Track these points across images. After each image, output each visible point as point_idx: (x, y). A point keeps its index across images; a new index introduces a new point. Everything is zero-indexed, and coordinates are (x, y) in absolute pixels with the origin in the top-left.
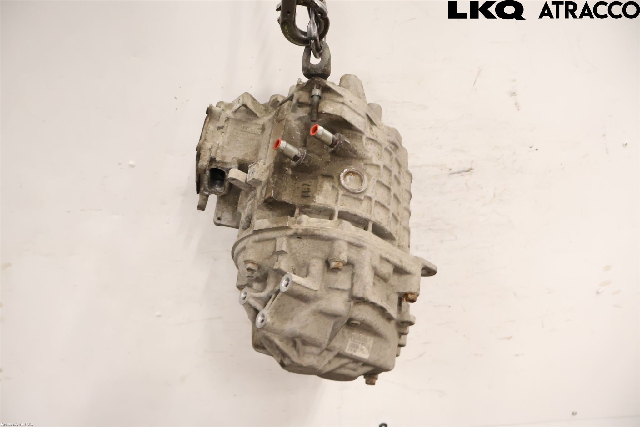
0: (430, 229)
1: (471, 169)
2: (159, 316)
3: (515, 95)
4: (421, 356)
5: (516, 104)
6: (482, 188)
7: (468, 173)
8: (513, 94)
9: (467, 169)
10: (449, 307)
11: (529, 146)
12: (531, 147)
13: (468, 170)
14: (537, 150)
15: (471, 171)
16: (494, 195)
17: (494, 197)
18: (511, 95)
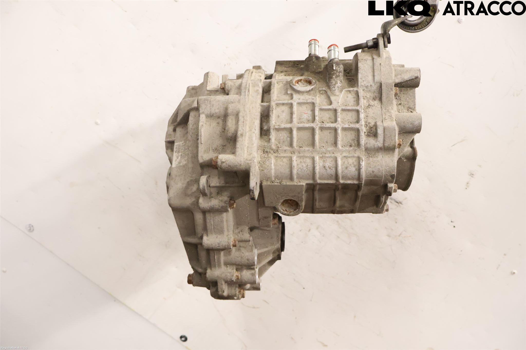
0: (338, 222)
1: (401, 203)
2: (97, 124)
3: (472, 177)
4: (254, 308)
5: (468, 183)
6: (396, 223)
7: (397, 204)
8: (472, 175)
9: (398, 200)
10: (304, 288)
11: (451, 220)
12: (452, 222)
13: (398, 202)
14: (454, 227)
15: (400, 204)
16: (401, 234)
17: (399, 236)
18: (470, 174)
